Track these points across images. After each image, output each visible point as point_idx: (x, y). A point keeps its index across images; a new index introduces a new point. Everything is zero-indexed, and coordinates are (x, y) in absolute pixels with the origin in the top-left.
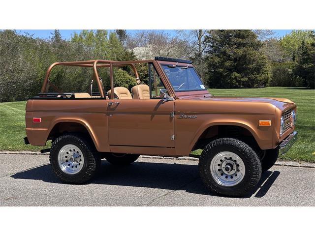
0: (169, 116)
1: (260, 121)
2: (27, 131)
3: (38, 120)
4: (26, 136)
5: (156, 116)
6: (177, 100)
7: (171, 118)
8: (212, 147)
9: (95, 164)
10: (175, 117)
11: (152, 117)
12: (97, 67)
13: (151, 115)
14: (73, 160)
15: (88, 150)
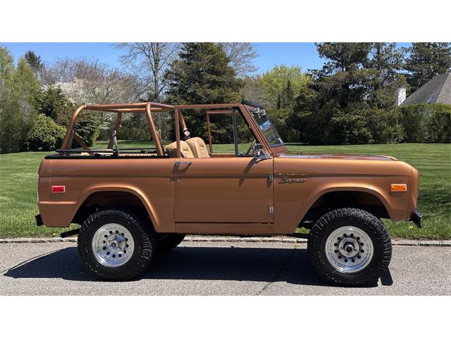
0: (266, 180)
1: (392, 185)
2: (40, 206)
3: (61, 189)
4: (38, 213)
5: (246, 180)
6: (276, 159)
7: (269, 183)
8: (328, 221)
9: (151, 251)
10: (275, 181)
11: (241, 183)
12: (151, 111)
13: (239, 180)
14: (117, 245)
15: (142, 231)
